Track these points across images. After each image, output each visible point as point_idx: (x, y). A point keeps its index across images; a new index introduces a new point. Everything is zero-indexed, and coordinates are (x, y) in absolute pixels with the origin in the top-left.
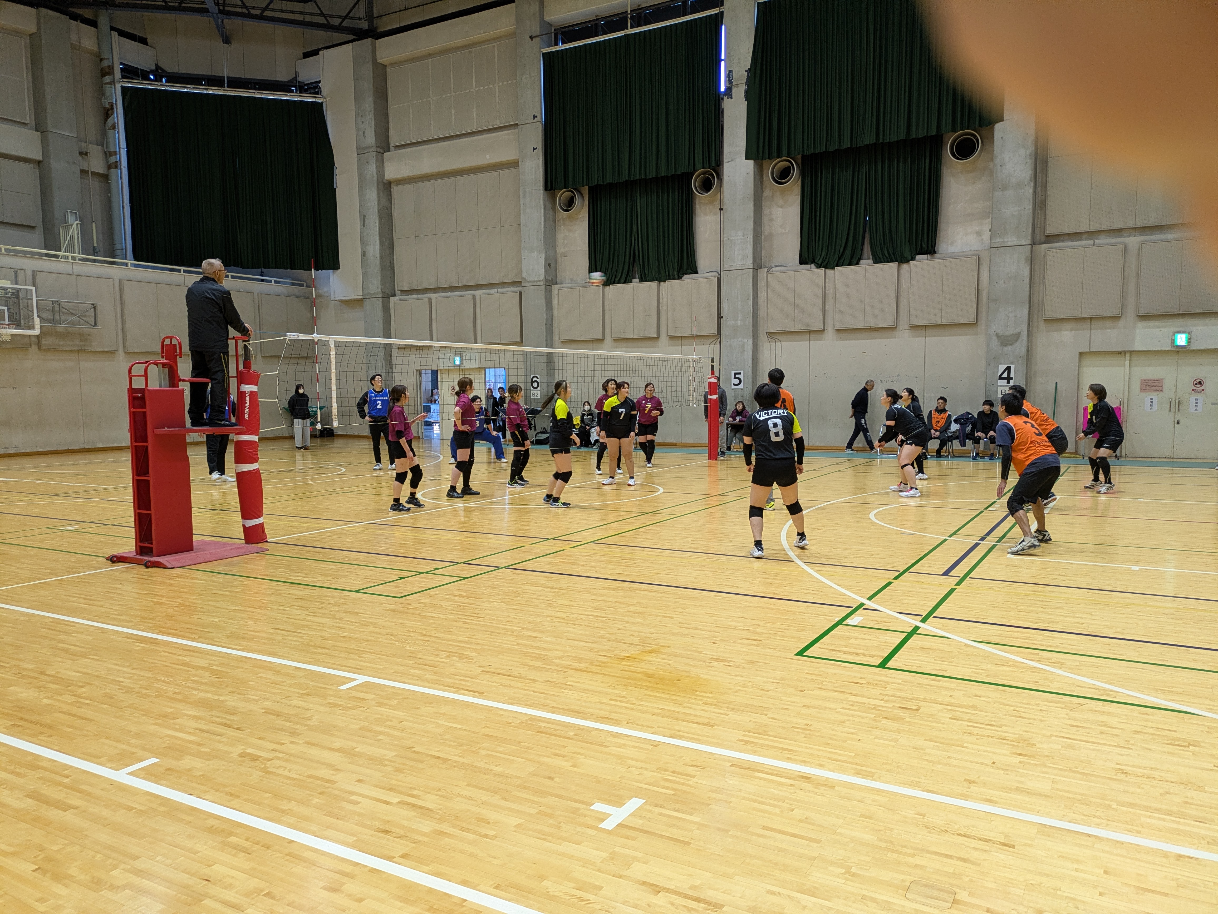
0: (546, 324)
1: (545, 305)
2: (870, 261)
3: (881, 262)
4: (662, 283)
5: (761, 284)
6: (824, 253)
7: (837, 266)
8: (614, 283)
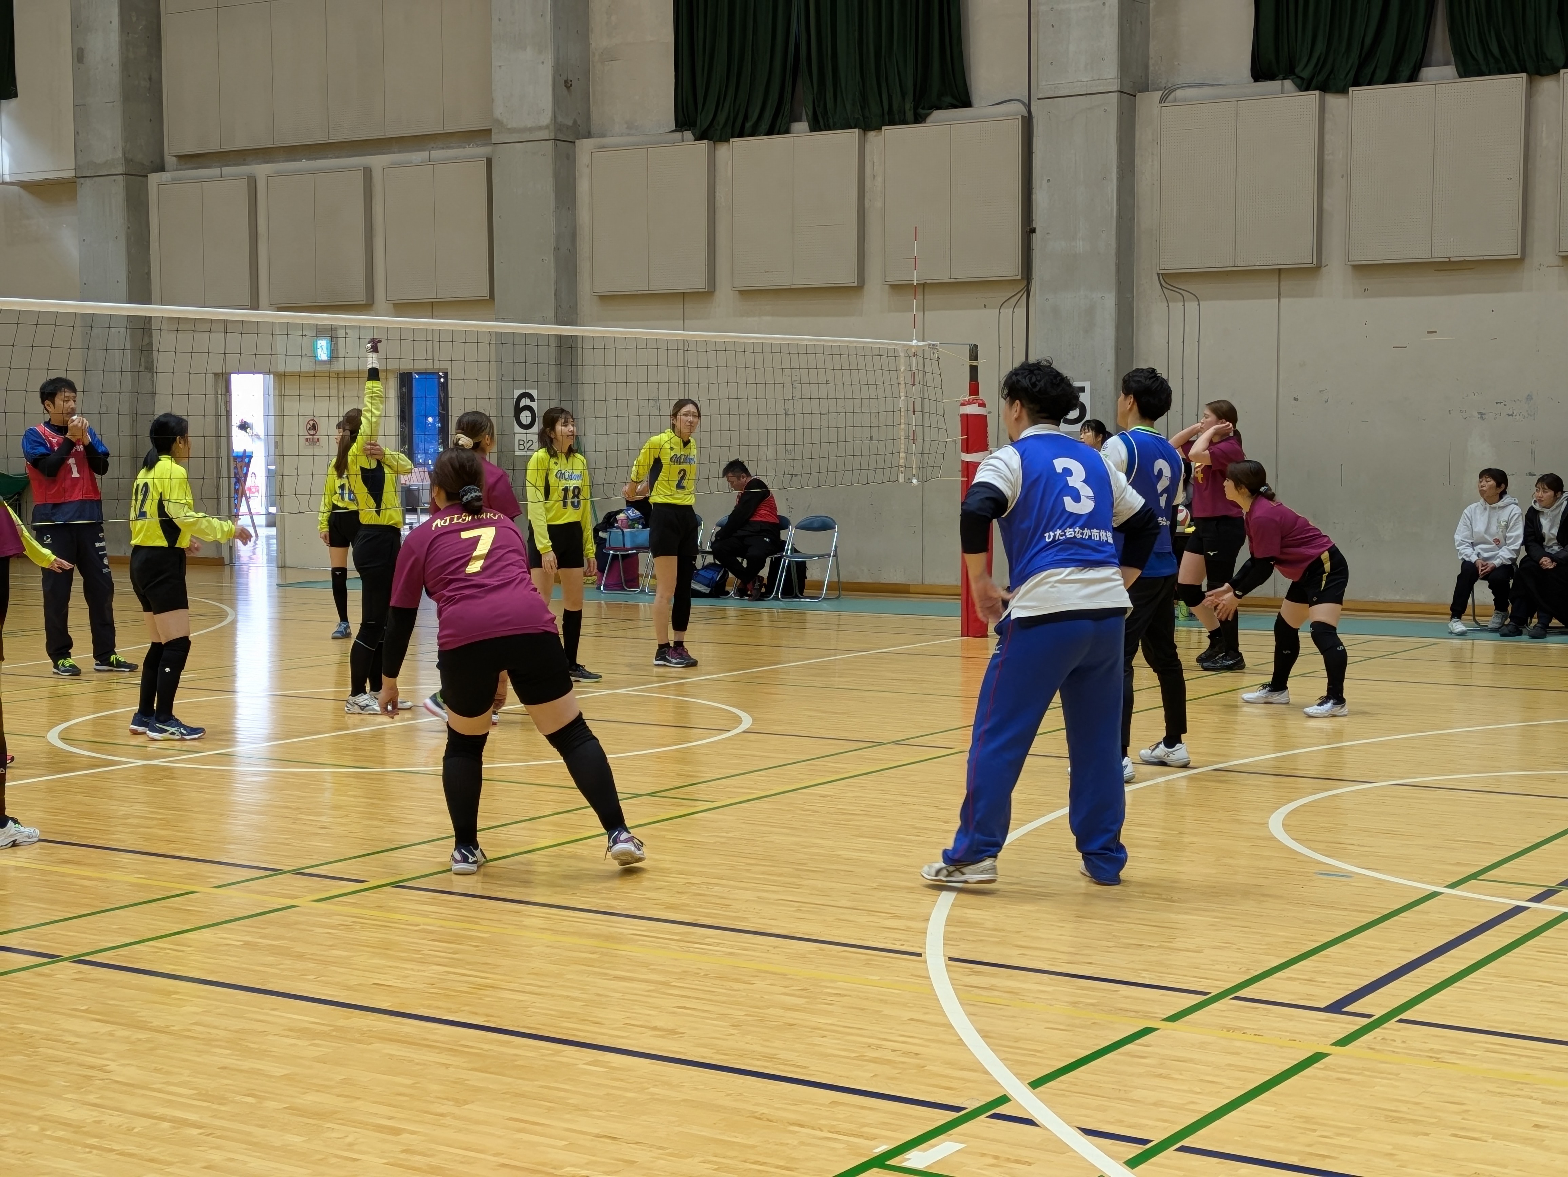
0: (557, 249)
1: (552, 196)
2: (1450, 70)
3: (1481, 74)
4: (872, 134)
5: (1144, 136)
6: (1320, 47)
7: (1356, 83)
8: (741, 135)
